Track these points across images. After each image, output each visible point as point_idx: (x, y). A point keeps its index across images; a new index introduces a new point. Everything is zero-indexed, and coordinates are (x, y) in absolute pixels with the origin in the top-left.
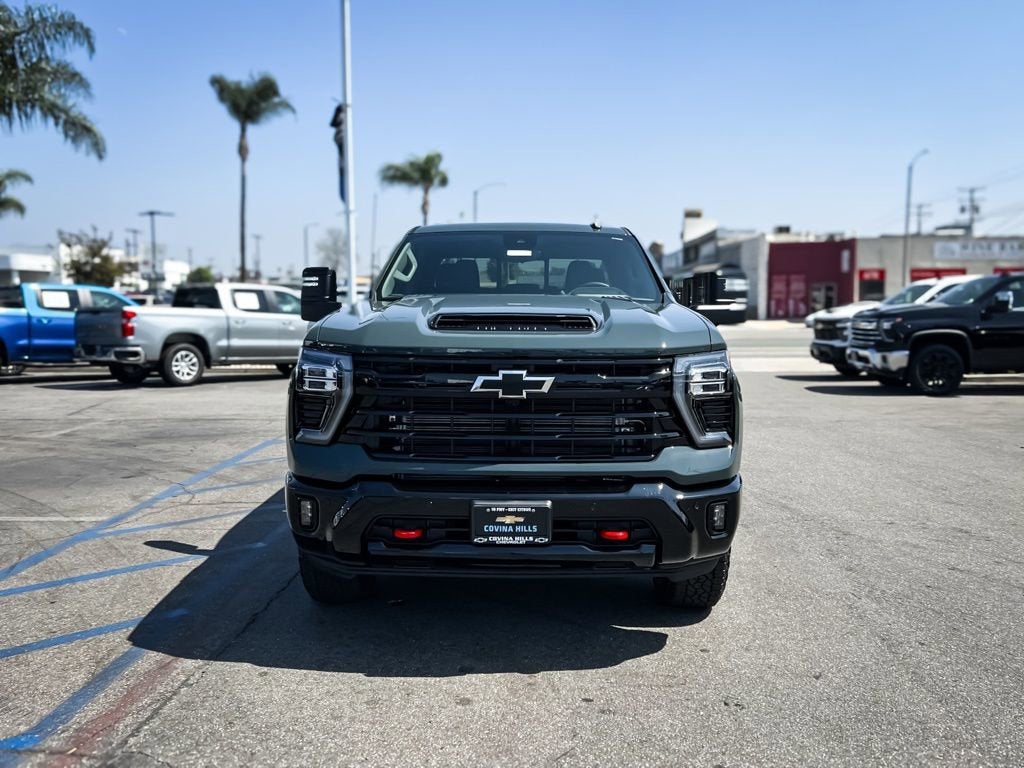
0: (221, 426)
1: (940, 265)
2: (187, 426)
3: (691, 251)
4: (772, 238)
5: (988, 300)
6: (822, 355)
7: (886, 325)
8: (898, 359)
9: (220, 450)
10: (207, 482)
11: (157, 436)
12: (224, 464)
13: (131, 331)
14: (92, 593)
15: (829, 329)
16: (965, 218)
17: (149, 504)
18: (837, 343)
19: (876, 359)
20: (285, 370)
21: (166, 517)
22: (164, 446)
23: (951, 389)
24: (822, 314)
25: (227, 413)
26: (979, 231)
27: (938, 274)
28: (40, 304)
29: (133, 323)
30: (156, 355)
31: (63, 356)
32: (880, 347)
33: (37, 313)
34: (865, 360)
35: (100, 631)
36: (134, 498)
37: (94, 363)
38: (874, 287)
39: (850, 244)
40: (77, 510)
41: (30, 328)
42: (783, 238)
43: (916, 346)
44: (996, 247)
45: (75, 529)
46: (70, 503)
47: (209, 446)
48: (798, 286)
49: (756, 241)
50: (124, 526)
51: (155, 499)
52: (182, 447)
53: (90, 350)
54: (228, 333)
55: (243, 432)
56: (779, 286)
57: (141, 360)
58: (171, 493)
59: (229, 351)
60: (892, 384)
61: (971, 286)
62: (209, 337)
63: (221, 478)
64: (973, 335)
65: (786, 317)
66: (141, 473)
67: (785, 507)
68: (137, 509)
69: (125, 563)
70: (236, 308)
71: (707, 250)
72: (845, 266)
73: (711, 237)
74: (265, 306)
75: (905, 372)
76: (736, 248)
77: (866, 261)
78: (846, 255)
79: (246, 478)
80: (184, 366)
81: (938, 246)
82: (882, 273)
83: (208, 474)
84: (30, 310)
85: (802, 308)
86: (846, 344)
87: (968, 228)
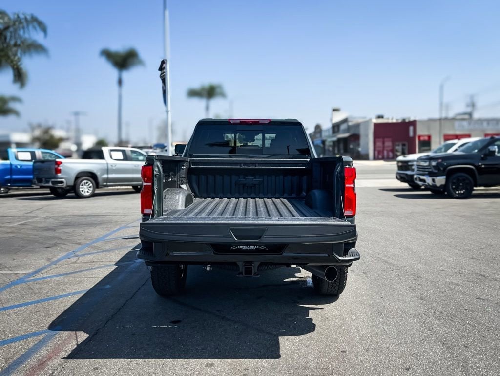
0: (100, 219)
1: (458, 133)
2: (83, 219)
3: (336, 127)
4: (375, 121)
5: (485, 150)
6: (402, 178)
7: (434, 163)
8: (440, 180)
9: (97, 232)
10: (87, 250)
11: (67, 225)
12: (98, 240)
13: (59, 171)
14: (13, 316)
15: (405, 166)
16: (468, 110)
17: (55, 263)
18: (409, 173)
19: (429, 180)
20: (136, 189)
21: (62, 270)
22: (70, 230)
23: (468, 195)
24: (401, 158)
25: (104, 212)
26: (476, 116)
27: (458, 137)
28: (17, 158)
29: (61, 167)
30: (71, 183)
31: (27, 183)
32: (431, 174)
33: (15, 162)
34: (424, 181)
35: (12, 341)
36: (49, 259)
37: (42, 187)
38: (426, 144)
39: (413, 123)
40: (17, 267)
41: (11, 170)
42: (380, 121)
43: (449, 174)
44: (485, 124)
45: (14, 278)
46: (14, 263)
47: (92, 230)
48: (388, 144)
49: (367, 123)
50: (39, 276)
51: (59, 260)
52: (79, 231)
53: (40, 181)
54: (108, 171)
55: (110, 222)
56: (379, 144)
57: (64, 185)
58: (68, 257)
59: (108, 180)
60: (438, 193)
61: (475, 143)
62: (98, 174)
63: (94, 248)
64: (478, 167)
65: (383, 159)
66: (55, 245)
67: (386, 262)
68: (48, 266)
69: (35, 298)
70: (112, 159)
71: (343, 127)
72: (411, 134)
73: (345, 121)
74: (126, 158)
75: (445, 187)
76: (358, 126)
77: (421, 131)
78: (411, 128)
79: (107, 248)
80: (86, 188)
81: (457, 124)
82: (429, 137)
83: (89, 245)
84: (12, 161)
85: (391, 154)
86: (414, 173)
87: (470, 114)
